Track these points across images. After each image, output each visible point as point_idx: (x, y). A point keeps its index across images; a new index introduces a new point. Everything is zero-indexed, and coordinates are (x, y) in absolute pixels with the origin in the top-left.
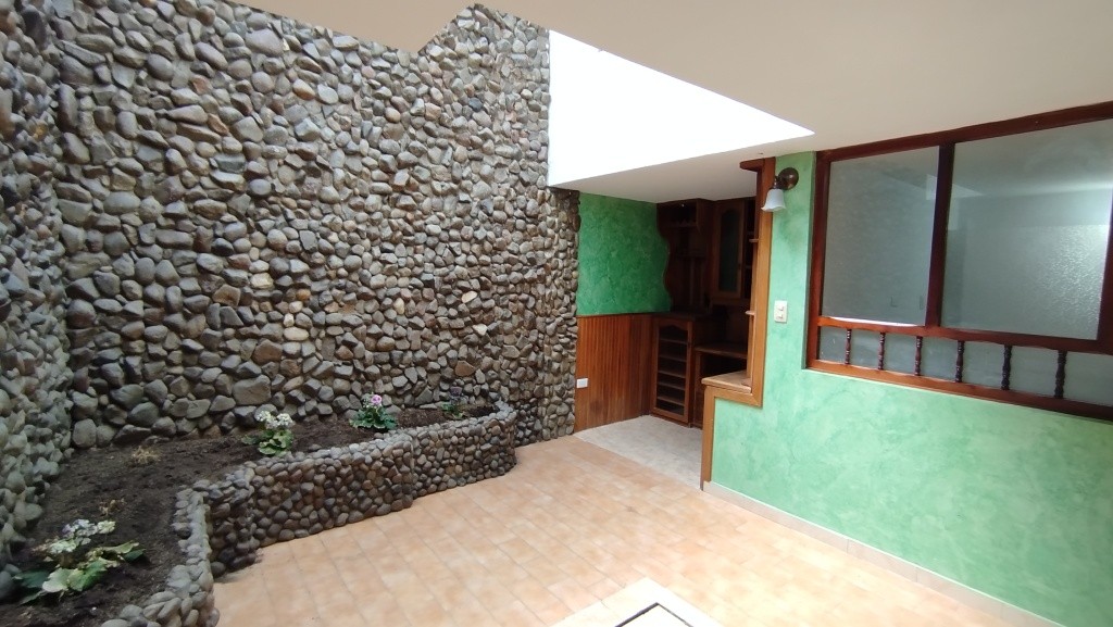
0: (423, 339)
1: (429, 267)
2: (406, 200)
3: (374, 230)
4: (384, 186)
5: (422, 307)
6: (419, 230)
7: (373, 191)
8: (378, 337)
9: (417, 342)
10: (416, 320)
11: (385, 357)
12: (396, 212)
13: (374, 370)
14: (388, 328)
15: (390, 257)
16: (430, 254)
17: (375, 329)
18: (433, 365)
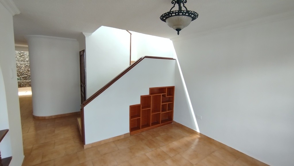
0: (27, 72)
1: (27, 64)
2: (23, 57)
3: (18, 60)
4: (19, 55)
5: (26, 68)
6: (25, 60)
7: (18, 56)
8: (20, 71)
9: (26, 72)
10: (25, 70)
11: (21, 73)
12: (22, 58)
13: (20, 75)
14: (21, 70)
15: (21, 63)
16: (27, 62)
17: (19, 70)
18: (28, 75)
